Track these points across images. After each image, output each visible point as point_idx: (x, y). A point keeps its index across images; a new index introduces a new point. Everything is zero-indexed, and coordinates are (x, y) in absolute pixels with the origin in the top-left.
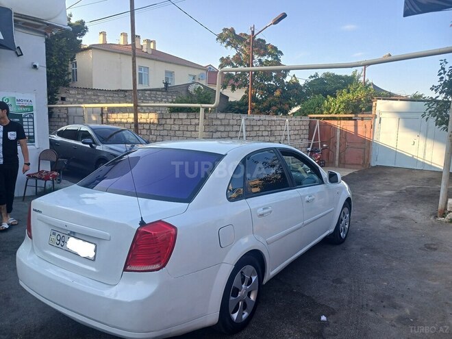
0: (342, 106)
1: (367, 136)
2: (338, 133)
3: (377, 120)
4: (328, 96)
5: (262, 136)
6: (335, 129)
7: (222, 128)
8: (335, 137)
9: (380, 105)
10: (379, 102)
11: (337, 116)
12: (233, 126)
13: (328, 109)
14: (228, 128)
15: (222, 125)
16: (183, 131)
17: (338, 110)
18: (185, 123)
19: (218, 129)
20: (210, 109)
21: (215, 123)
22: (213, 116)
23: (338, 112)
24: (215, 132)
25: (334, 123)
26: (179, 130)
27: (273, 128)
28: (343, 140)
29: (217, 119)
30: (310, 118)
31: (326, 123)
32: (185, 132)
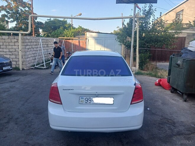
0: (73, 34)
1: (84, 46)
2: (72, 45)
3: (87, 40)
4: (65, 30)
5: (44, 47)
6: (71, 43)
7: (29, 44)
8: (71, 47)
9: (88, 34)
10: (87, 33)
11: (71, 38)
12: (33, 42)
13: (66, 35)
14: (32, 44)
15: (29, 42)
16: (6, 45)
17: (71, 35)
18: (7, 41)
19: (28, 44)
20: (12, 34)
21: (26, 41)
22: (25, 37)
23: (71, 37)
24: (27, 46)
25: (70, 41)
26: (3, 45)
27: (48, 43)
28: (75, 48)
29: (27, 39)
30: (60, 39)
31: (67, 41)
32: (7, 46)
